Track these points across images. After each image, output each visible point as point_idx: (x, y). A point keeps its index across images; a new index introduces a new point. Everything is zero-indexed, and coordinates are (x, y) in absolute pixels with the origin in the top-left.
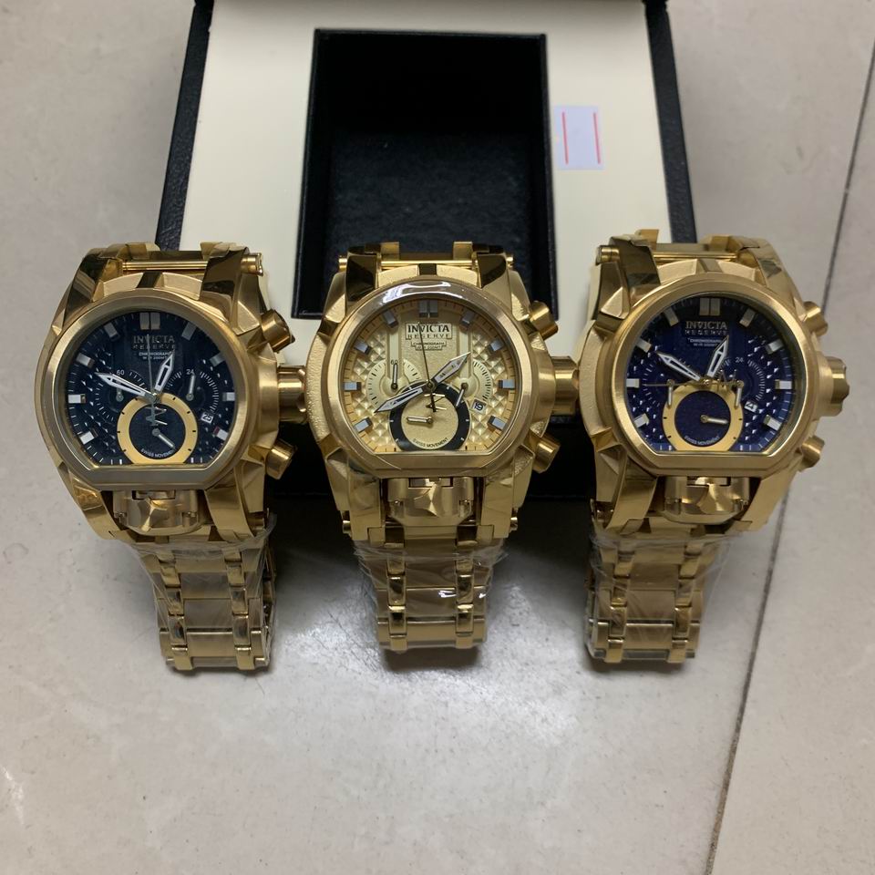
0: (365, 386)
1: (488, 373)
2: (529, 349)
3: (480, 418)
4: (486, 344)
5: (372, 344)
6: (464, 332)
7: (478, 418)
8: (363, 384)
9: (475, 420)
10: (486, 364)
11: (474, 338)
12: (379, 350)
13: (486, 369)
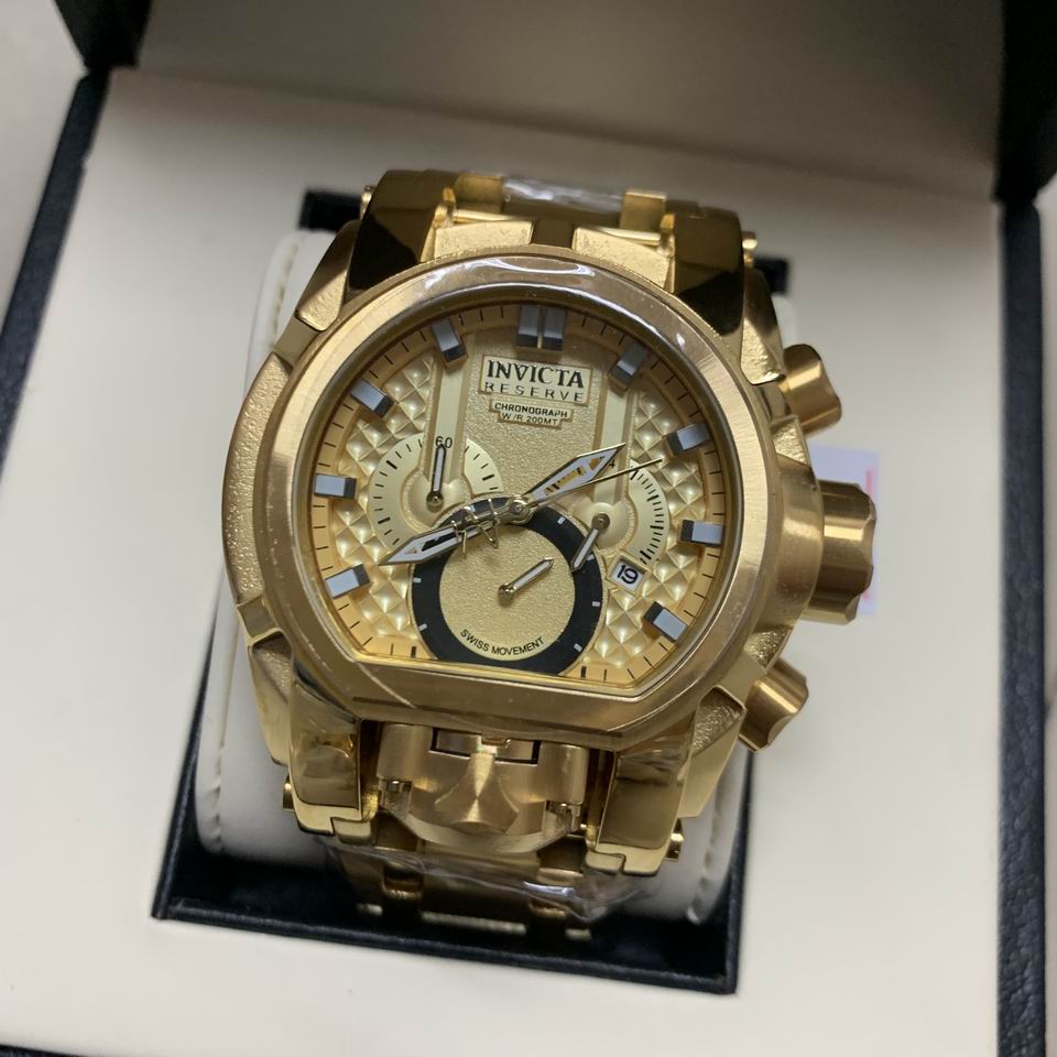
0: (365, 489)
1: (662, 498)
2: (770, 456)
3: (627, 602)
4: (666, 427)
5: (396, 391)
6: (619, 392)
7: (622, 601)
8: (363, 483)
9: (616, 605)
10: (661, 478)
11: (641, 412)
12: (411, 409)
13: (658, 489)
